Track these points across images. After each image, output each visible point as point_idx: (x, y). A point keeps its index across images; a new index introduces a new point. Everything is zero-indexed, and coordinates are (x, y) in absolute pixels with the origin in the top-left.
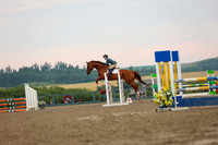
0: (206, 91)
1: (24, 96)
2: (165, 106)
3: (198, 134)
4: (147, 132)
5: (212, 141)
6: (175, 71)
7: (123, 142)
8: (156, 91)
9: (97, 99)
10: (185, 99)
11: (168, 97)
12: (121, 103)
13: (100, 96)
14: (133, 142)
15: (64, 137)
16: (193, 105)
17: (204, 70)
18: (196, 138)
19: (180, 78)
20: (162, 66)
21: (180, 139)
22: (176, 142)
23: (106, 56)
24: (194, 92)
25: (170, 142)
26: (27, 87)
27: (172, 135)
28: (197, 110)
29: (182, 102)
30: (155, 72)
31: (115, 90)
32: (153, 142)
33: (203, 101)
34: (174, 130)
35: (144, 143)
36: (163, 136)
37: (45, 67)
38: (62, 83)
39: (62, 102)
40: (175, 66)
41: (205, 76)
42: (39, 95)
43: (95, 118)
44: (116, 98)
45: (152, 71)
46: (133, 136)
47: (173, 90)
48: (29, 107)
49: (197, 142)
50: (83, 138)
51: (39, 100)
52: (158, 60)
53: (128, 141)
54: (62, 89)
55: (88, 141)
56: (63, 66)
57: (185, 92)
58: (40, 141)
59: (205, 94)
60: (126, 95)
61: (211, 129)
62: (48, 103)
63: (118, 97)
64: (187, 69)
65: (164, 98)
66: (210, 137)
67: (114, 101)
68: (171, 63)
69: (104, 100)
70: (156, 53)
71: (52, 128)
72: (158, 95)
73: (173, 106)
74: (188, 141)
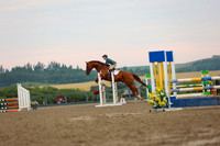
0: (200, 91)
1: (16, 96)
2: (159, 107)
3: (192, 135)
4: (140, 133)
5: (205, 142)
6: (169, 71)
7: (116, 142)
8: (150, 91)
9: (90, 99)
10: (179, 100)
11: (162, 97)
12: (115, 104)
13: (93, 96)
14: (127, 143)
15: (57, 137)
16: (186, 106)
17: (198, 70)
18: (190, 139)
19: (174, 78)
20: (156, 67)
21: (173, 140)
22: (170, 143)
23: (105, 56)
24: (188, 92)
25: (163, 143)
26: (19, 87)
27: (165, 136)
28: (191, 111)
29: (176, 103)
30: (148, 72)
31: (109, 91)
32: (146, 143)
33: (197, 102)
34: (168, 131)
35: (137, 144)
36: (156, 137)
37: (39, 67)
38: (55, 83)
39: (55, 103)
40: (169, 67)
41: (200, 76)
42: (31, 95)
43: (88, 118)
44: (109, 98)
45: (146, 71)
46: (126, 137)
47: (167, 91)
48: (21, 107)
49: (191, 143)
50: (76, 139)
51: (32, 100)
52: (152, 60)
53: (122, 142)
54: (56, 90)
55: (81, 142)
56: (56, 66)
57: (179, 93)
58: (32, 142)
59: (200, 94)
60: (119, 95)
61: (205, 129)
62: (41, 103)
63: (112, 97)
64: (181, 70)
65: (158, 99)
66: (203, 138)
67: (108, 101)
68: (165, 63)
69: (97, 100)
70: (150, 53)
71: (44, 129)
72: (152, 95)
73: (167, 107)
74: (182, 142)
